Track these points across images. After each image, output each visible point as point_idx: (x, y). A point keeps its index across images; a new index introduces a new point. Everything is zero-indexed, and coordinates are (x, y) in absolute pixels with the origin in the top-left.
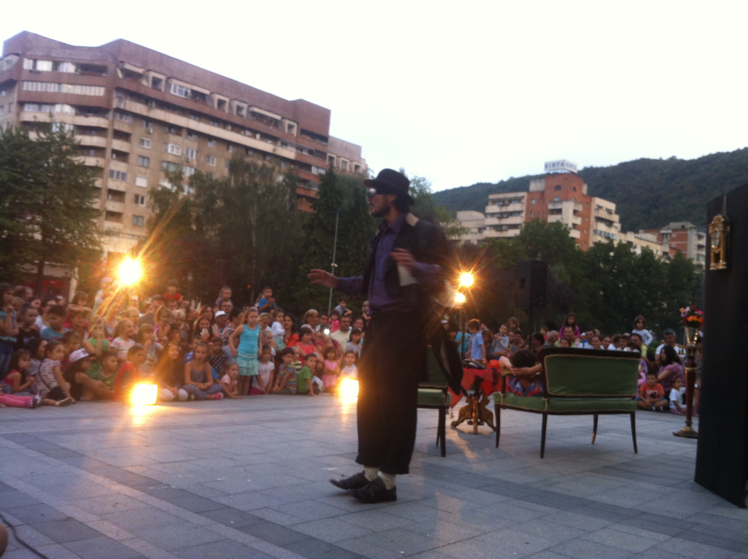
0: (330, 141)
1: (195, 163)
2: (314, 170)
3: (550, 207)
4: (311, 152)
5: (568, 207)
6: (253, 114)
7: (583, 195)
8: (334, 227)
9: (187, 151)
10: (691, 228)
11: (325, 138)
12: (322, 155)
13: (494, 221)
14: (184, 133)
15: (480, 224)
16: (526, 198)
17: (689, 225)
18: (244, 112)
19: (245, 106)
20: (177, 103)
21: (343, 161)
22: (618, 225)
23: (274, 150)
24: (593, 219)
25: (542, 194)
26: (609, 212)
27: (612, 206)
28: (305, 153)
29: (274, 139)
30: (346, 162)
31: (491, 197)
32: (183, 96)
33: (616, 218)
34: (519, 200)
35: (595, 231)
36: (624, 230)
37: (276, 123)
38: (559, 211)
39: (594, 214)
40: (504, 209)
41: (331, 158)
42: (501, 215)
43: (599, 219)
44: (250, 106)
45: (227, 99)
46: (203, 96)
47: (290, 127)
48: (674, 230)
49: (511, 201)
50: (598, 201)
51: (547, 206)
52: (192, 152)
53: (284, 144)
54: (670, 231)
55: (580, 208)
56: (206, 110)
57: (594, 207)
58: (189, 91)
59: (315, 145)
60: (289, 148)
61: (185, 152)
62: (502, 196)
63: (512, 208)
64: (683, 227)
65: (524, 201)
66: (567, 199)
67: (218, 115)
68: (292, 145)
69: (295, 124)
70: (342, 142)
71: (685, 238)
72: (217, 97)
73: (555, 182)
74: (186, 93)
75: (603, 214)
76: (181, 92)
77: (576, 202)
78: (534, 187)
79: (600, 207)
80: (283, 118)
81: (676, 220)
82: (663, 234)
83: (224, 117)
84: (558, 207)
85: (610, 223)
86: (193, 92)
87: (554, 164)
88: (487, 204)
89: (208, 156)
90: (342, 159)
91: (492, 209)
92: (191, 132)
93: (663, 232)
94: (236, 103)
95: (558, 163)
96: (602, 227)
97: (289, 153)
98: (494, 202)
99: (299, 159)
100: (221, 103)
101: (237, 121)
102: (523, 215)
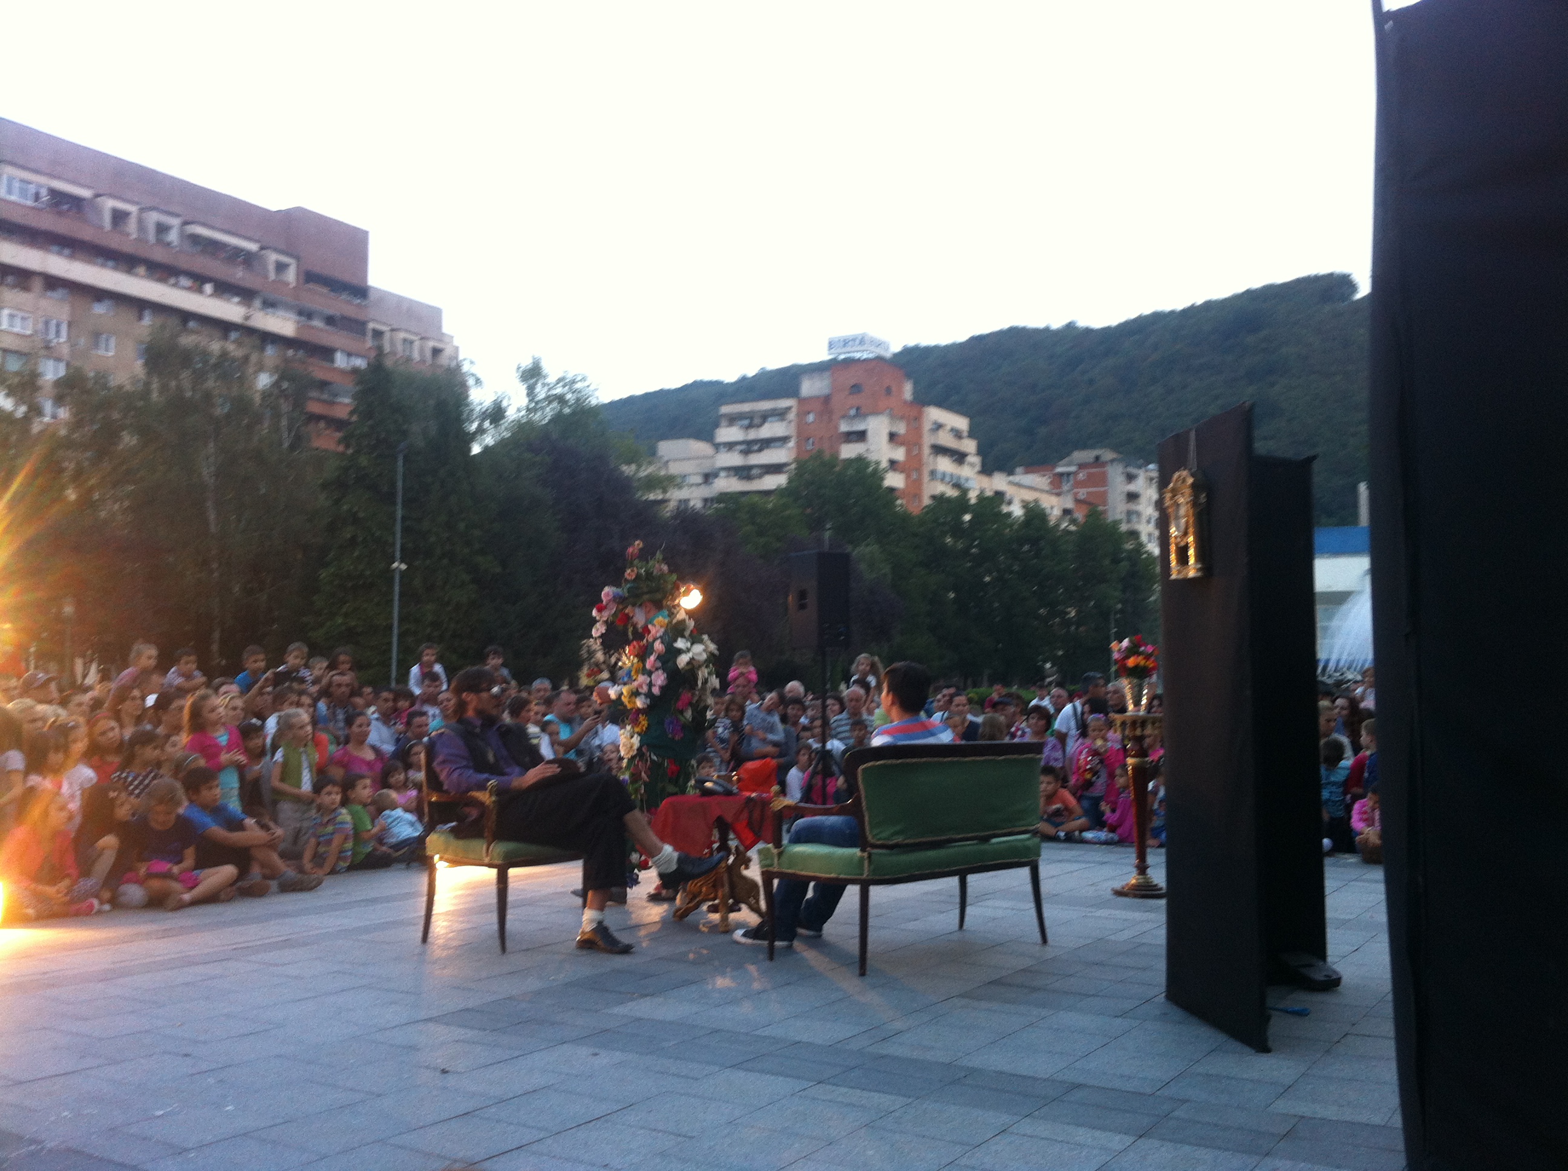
0: (372, 296)
1: (65, 350)
2: (340, 361)
3: (844, 427)
4: (330, 320)
5: (878, 427)
6: (195, 239)
7: (905, 402)
8: (393, 485)
9: (47, 323)
10: (1112, 461)
11: (361, 291)
12: (356, 326)
13: (735, 459)
14: (37, 284)
15: (707, 467)
16: (794, 411)
17: (1108, 455)
18: (173, 236)
19: (175, 222)
20: (17, 217)
21: (405, 340)
22: (974, 459)
23: (247, 318)
24: (926, 451)
25: (826, 400)
26: (957, 434)
27: (961, 423)
28: (317, 323)
29: (246, 295)
30: (412, 342)
31: (725, 409)
32: (30, 203)
33: (970, 446)
34: (781, 414)
35: (933, 473)
36: (987, 470)
37: (248, 259)
38: (861, 436)
39: (928, 440)
40: (753, 435)
41: (378, 334)
42: (749, 447)
43: (939, 450)
44: (186, 223)
45: (132, 209)
46: (76, 202)
47: (281, 267)
48: (1082, 466)
49: (765, 417)
50: (935, 414)
51: (836, 427)
52: (58, 326)
53: (269, 304)
54: (1073, 469)
55: (901, 428)
56: (86, 233)
57: (927, 426)
58: (44, 192)
59: (341, 305)
60: (281, 313)
61: (40, 326)
62: (746, 407)
63: (768, 430)
64: (1097, 458)
65: (792, 416)
66: (876, 412)
67: (114, 242)
68: (288, 307)
69: (291, 262)
70: (400, 300)
71: (1102, 480)
72: (110, 204)
73: (850, 377)
74: (37, 197)
75: (945, 439)
76: (23, 193)
77: (893, 417)
78: (809, 387)
79: (939, 426)
80: (262, 248)
81: (1084, 446)
82: (1061, 475)
83: (127, 248)
84: (860, 427)
85: (959, 457)
86: (53, 192)
87: (846, 342)
88: (717, 425)
89: (96, 336)
90: (402, 335)
91: (728, 434)
92: (52, 283)
93: (1059, 470)
94: (153, 217)
95: (854, 340)
96: (945, 465)
97: (282, 324)
98: (732, 419)
99: (307, 336)
100: (119, 217)
101: (159, 255)
102: (791, 444)
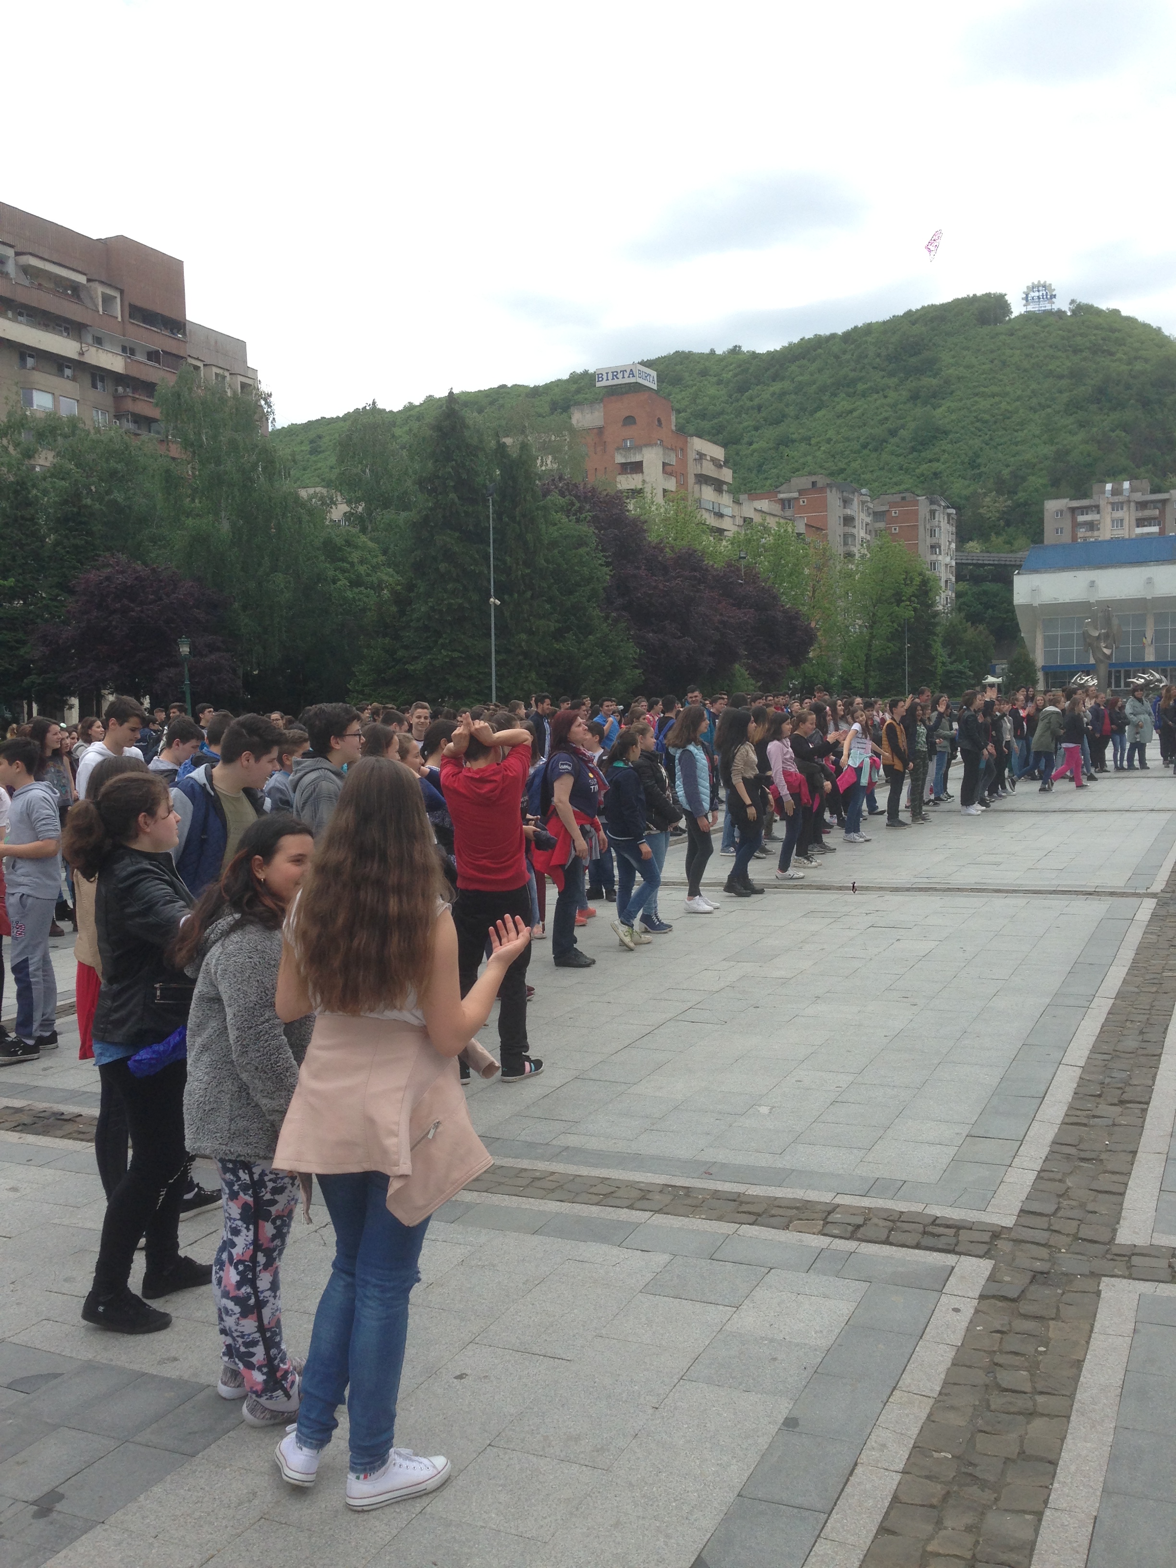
0: (190, 331)
4: (153, 356)
5: (652, 458)
6: (26, 270)
7: (672, 432)
10: (828, 486)
11: (181, 326)
12: (174, 359)
17: (823, 481)
18: (10, 268)
19: (10, 253)
21: (216, 374)
22: (730, 488)
23: (82, 354)
24: (691, 480)
26: (717, 463)
27: (719, 453)
28: (141, 359)
29: (77, 328)
30: (223, 378)
33: (726, 474)
35: (698, 502)
36: (738, 496)
37: (77, 292)
38: (637, 467)
39: (693, 469)
41: (194, 369)
43: (703, 479)
44: (20, 254)
47: (107, 300)
48: (801, 492)
50: (699, 444)
51: (613, 458)
53: (98, 341)
54: (796, 495)
55: (673, 459)
57: (692, 455)
59: (160, 340)
60: (109, 348)
64: (814, 484)
66: (649, 445)
68: (112, 343)
69: (117, 294)
70: (210, 333)
71: (823, 506)
75: (708, 469)
77: (665, 448)
78: (579, 419)
79: (701, 456)
80: (89, 280)
81: (800, 473)
82: (784, 500)
85: (718, 485)
87: (614, 374)
90: (215, 370)
93: (781, 496)
95: (623, 371)
96: (708, 494)
97: (113, 360)
99: (135, 372)
101: (1, 288)
